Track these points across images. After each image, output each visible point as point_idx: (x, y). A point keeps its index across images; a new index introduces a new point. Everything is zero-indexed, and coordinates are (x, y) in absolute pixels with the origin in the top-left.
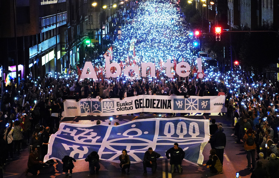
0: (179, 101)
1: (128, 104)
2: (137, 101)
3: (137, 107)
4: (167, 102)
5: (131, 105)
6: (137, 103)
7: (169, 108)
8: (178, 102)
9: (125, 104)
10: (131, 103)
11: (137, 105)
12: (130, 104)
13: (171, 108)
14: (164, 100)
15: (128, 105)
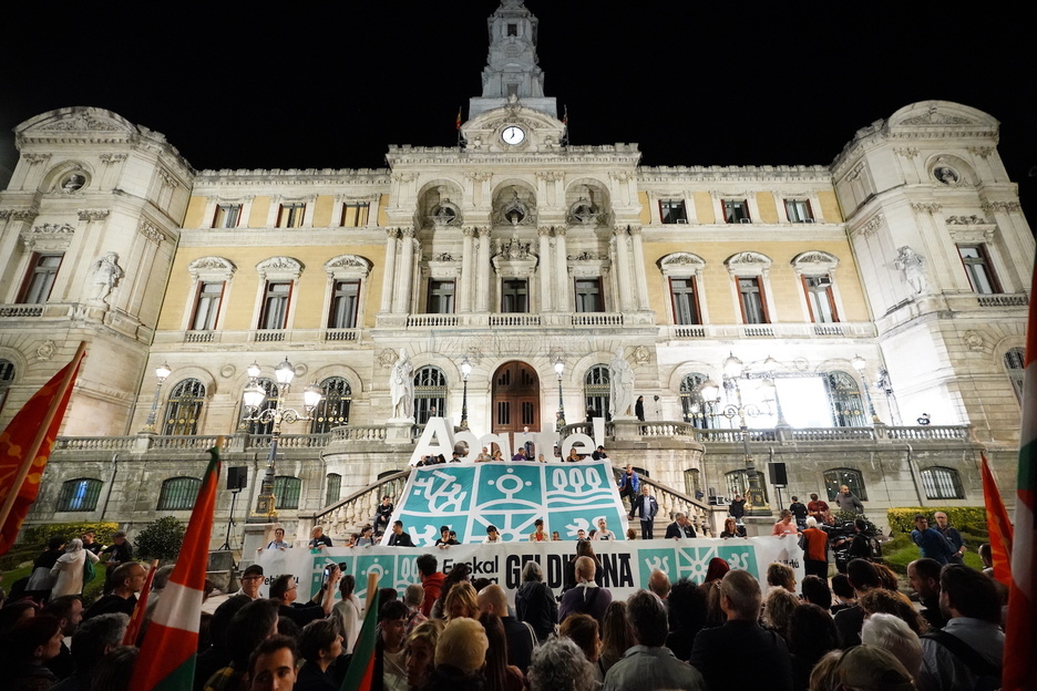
0: (656, 558)
1: (481, 567)
2: (513, 562)
3: (513, 582)
4: (619, 561)
5: (492, 571)
6: (514, 567)
7: (626, 583)
8: (653, 562)
9: (472, 567)
10: (494, 566)
11: (513, 576)
12: (489, 567)
13: (631, 584)
14: (606, 556)
15: (481, 572)
